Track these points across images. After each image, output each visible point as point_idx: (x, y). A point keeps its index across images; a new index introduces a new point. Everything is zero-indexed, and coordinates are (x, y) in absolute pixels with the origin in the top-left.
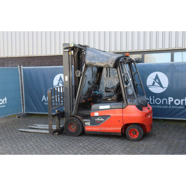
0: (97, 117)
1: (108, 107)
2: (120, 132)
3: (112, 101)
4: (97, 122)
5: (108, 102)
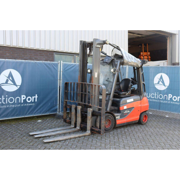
0: (125, 110)
1: (132, 100)
4: (125, 114)
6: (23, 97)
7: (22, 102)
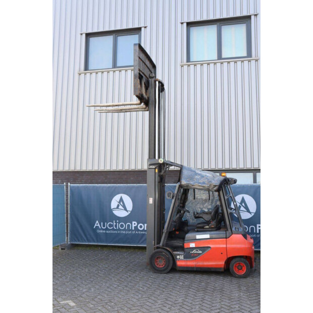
0: (193, 249)
1: (207, 236)
2: (223, 267)
3: (210, 229)
4: (192, 255)
5: (204, 230)
6: (134, 224)
7: (133, 229)
